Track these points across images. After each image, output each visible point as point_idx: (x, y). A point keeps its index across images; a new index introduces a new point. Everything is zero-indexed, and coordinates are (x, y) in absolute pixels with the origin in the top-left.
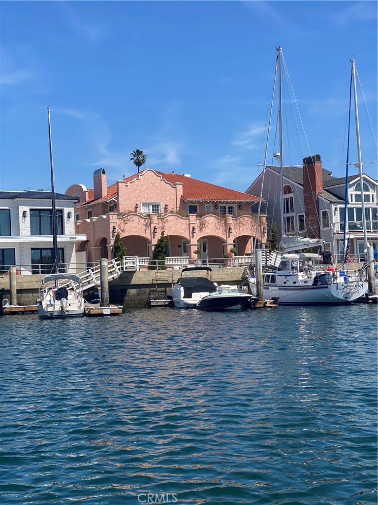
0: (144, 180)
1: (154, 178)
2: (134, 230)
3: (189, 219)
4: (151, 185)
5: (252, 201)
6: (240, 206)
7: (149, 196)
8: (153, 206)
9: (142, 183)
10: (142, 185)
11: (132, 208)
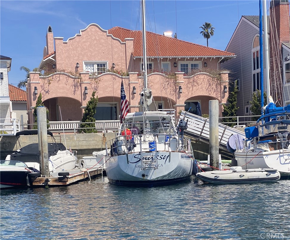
0: (87, 36)
1: (99, 33)
2: (61, 91)
3: (129, 78)
4: (95, 42)
5: (218, 56)
6: (205, 63)
7: (93, 54)
8: (98, 65)
9: (84, 40)
10: (84, 42)
11: (72, 68)
